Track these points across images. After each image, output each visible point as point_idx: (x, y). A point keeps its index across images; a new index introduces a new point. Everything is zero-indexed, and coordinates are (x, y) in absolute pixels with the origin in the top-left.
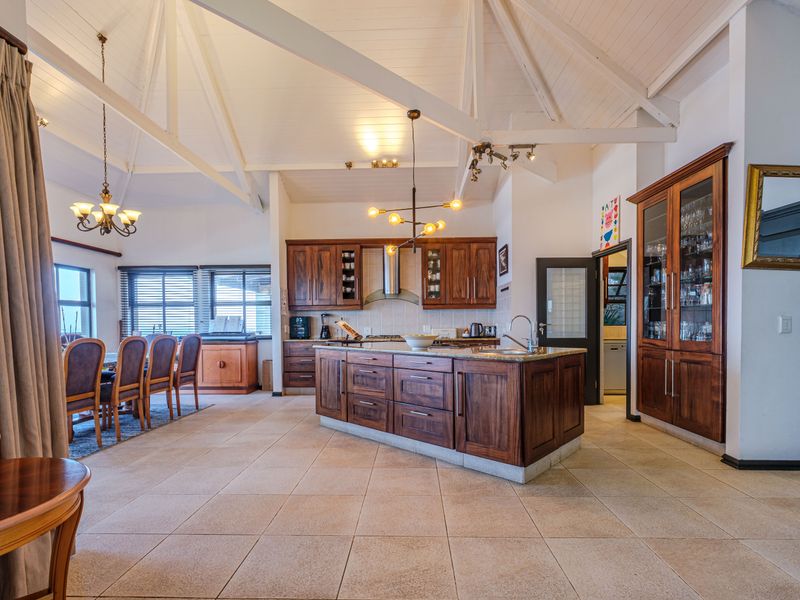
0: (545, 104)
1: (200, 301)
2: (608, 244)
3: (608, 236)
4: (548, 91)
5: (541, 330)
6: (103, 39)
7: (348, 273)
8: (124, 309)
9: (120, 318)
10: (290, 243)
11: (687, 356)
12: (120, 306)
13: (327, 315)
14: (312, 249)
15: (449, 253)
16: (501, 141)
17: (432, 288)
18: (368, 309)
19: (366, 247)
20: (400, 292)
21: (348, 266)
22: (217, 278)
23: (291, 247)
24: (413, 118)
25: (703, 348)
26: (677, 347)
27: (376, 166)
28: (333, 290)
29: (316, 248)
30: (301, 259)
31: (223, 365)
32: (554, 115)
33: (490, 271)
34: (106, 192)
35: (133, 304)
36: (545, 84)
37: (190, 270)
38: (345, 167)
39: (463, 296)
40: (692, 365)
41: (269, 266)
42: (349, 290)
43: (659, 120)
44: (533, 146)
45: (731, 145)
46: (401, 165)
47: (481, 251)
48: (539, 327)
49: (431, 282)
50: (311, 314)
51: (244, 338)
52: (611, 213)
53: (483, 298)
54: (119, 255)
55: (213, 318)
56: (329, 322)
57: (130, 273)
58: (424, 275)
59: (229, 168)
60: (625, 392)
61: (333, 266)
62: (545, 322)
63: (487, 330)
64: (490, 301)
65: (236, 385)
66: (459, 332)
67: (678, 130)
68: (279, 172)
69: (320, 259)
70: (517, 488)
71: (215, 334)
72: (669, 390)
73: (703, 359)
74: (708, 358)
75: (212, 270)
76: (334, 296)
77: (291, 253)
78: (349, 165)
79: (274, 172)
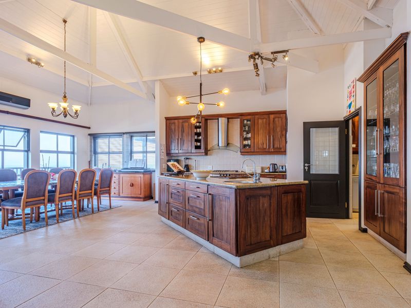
0: (309, 23)
1: (125, 151)
2: (350, 111)
3: (350, 106)
4: (309, 15)
5: (306, 168)
6: (65, 21)
7: (198, 134)
8: (91, 155)
9: (89, 160)
10: (167, 119)
11: (388, 189)
12: (89, 153)
13: (187, 158)
14: (178, 122)
15: (256, 121)
16: (266, 50)
17: (246, 142)
18: (210, 155)
19: (210, 119)
20: (227, 145)
21: (198, 130)
22: (134, 138)
23: (168, 121)
24: (201, 42)
25: (395, 182)
26: (382, 182)
27: (210, 72)
28: (190, 144)
29: (181, 121)
30: (173, 127)
31: (132, 185)
32: (316, 31)
33: (282, 132)
34: (65, 97)
35: (95, 153)
36: (306, 11)
37: (121, 134)
38: (193, 75)
39: (265, 147)
40: (390, 195)
41: (154, 132)
42: (199, 144)
43: (379, 24)
44: (287, 51)
45: (407, 34)
46: (225, 71)
47: (276, 119)
48: (304, 166)
49: (246, 139)
50: (179, 158)
51: (142, 171)
52: (351, 90)
53: (277, 148)
54: (89, 128)
55: (131, 160)
56: (189, 162)
57: (94, 137)
58: (241, 135)
59: (134, 81)
60: (358, 210)
61: (190, 131)
62: (309, 163)
63: (281, 168)
64: (282, 150)
65: (138, 196)
66: (263, 169)
67: (392, 28)
68: (160, 80)
69: (183, 127)
70: (233, 270)
71: (131, 168)
72: (378, 212)
73: (395, 190)
74: (396, 190)
75: (131, 135)
76: (190, 148)
77: (168, 124)
78: (195, 73)
79: (157, 80)
